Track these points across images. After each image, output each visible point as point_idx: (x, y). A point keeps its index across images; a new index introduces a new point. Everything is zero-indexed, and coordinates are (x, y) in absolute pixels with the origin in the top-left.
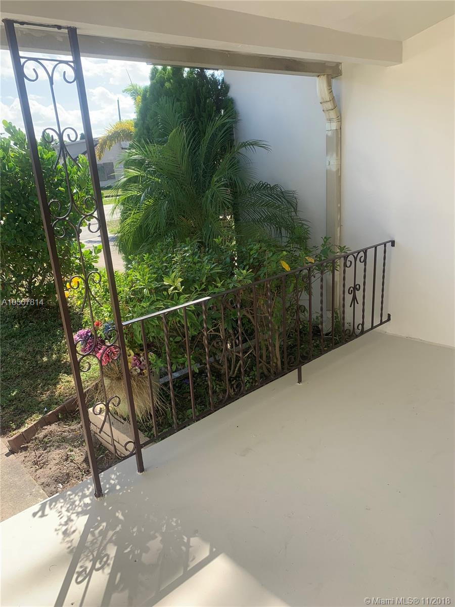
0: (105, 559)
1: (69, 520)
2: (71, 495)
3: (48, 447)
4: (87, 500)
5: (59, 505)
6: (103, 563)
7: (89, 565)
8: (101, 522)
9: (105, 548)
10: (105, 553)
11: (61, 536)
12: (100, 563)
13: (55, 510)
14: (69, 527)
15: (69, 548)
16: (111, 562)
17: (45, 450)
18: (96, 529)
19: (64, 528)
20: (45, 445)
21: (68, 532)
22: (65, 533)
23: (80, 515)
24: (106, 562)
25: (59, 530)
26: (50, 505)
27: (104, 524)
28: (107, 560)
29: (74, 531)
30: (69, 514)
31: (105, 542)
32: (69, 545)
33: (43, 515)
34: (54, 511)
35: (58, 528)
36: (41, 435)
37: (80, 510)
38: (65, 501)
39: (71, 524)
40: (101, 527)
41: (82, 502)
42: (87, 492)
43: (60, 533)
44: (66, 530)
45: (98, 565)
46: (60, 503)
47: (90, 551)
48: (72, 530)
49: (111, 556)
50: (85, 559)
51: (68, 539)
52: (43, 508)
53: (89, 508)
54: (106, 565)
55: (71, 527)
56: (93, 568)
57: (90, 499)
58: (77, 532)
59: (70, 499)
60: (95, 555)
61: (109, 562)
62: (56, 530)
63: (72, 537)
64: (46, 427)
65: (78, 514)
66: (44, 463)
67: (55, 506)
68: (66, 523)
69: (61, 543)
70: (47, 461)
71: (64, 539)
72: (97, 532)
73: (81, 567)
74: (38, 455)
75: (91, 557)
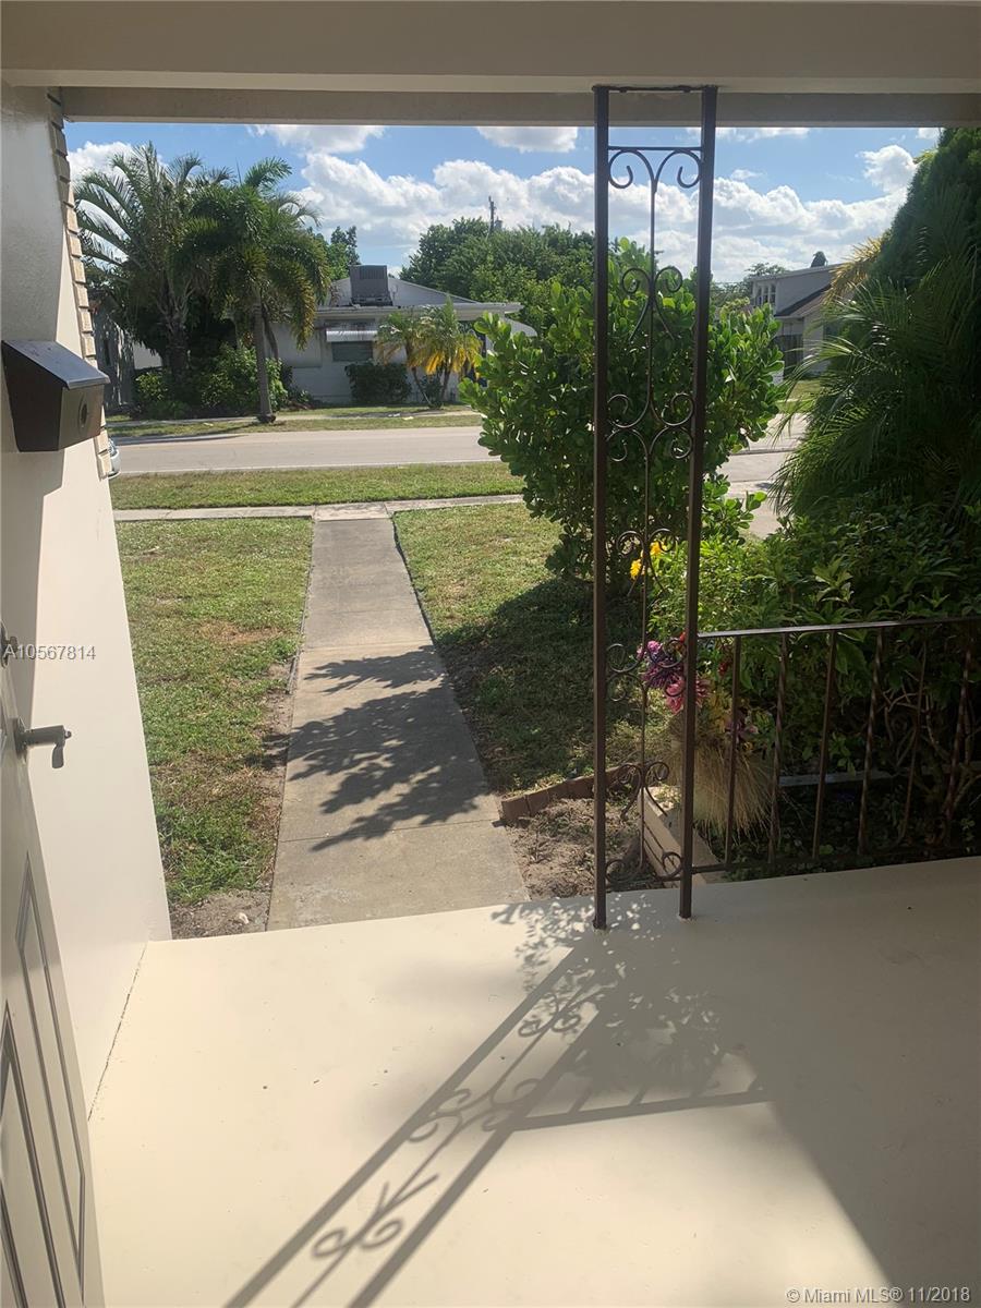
0: (573, 1021)
1: (542, 943)
2: (559, 909)
3: (559, 833)
4: (579, 927)
5: (535, 916)
6: (567, 1025)
7: (546, 1019)
8: (588, 966)
9: (579, 1005)
10: (576, 1013)
11: (521, 960)
12: (564, 1023)
13: (525, 921)
14: (539, 953)
15: (527, 982)
16: (580, 1029)
17: (553, 836)
18: (577, 974)
19: (530, 952)
20: (556, 828)
21: (534, 959)
22: (529, 959)
23: (561, 943)
24: (572, 1026)
25: (522, 951)
26: (522, 912)
27: (592, 972)
28: (576, 1024)
29: (543, 963)
30: (545, 935)
31: (583, 997)
32: (529, 978)
33: (506, 922)
34: (523, 922)
35: (522, 948)
36: (554, 810)
37: (563, 935)
38: (546, 912)
39: (541, 950)
40: (585, 975)
41: (570, 926)
42: (584, 914)
43: (522, 956)
44: (532, 956)
45: (559, 1025)
46: (537, 913)
47: (555, 1000)
48: (541, 959)
49: (583, 1021)
50: (544, 1008)
51: (529, 969)
52: (509, 912)
53: (578, 938)
54: (570, 1031)
55: (541, 955)
56: (551, 1025)
57: (585, 927)
58: (546, 966)
59: (554, 914)
60: (560, 1009)
61: (577, 1028)
62: (517, 950)
63: (537, 969)
64: (566, 801)
65: (558, 940)
66: (545, 857)
67: (528, 915)
68: (536, 946)
69: (518, 971)
70: (550, 855)
71: (523, 967)
72: (576, 978)
73: (534, 1016)
74: (541, 841)
75: (553, 1010)
